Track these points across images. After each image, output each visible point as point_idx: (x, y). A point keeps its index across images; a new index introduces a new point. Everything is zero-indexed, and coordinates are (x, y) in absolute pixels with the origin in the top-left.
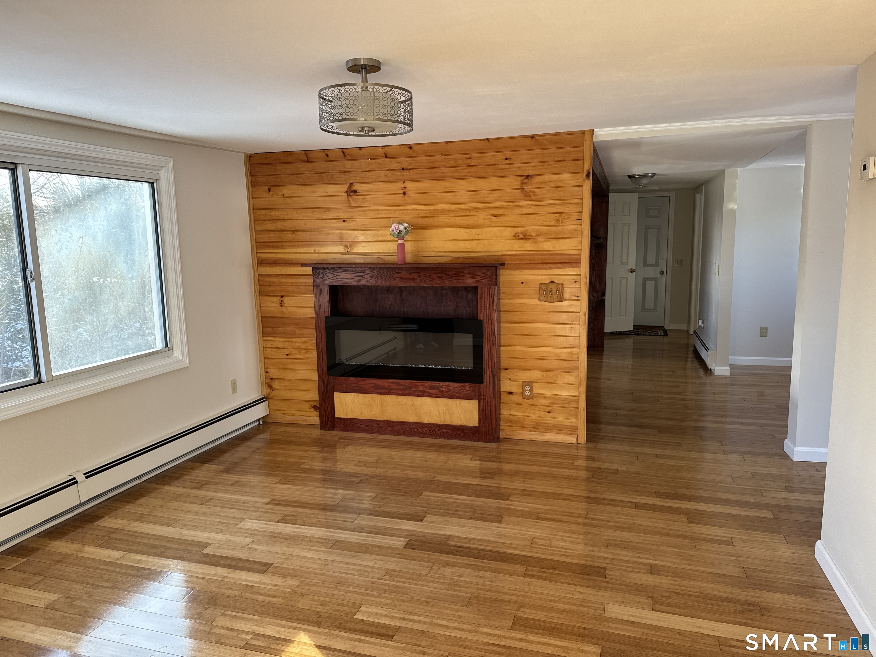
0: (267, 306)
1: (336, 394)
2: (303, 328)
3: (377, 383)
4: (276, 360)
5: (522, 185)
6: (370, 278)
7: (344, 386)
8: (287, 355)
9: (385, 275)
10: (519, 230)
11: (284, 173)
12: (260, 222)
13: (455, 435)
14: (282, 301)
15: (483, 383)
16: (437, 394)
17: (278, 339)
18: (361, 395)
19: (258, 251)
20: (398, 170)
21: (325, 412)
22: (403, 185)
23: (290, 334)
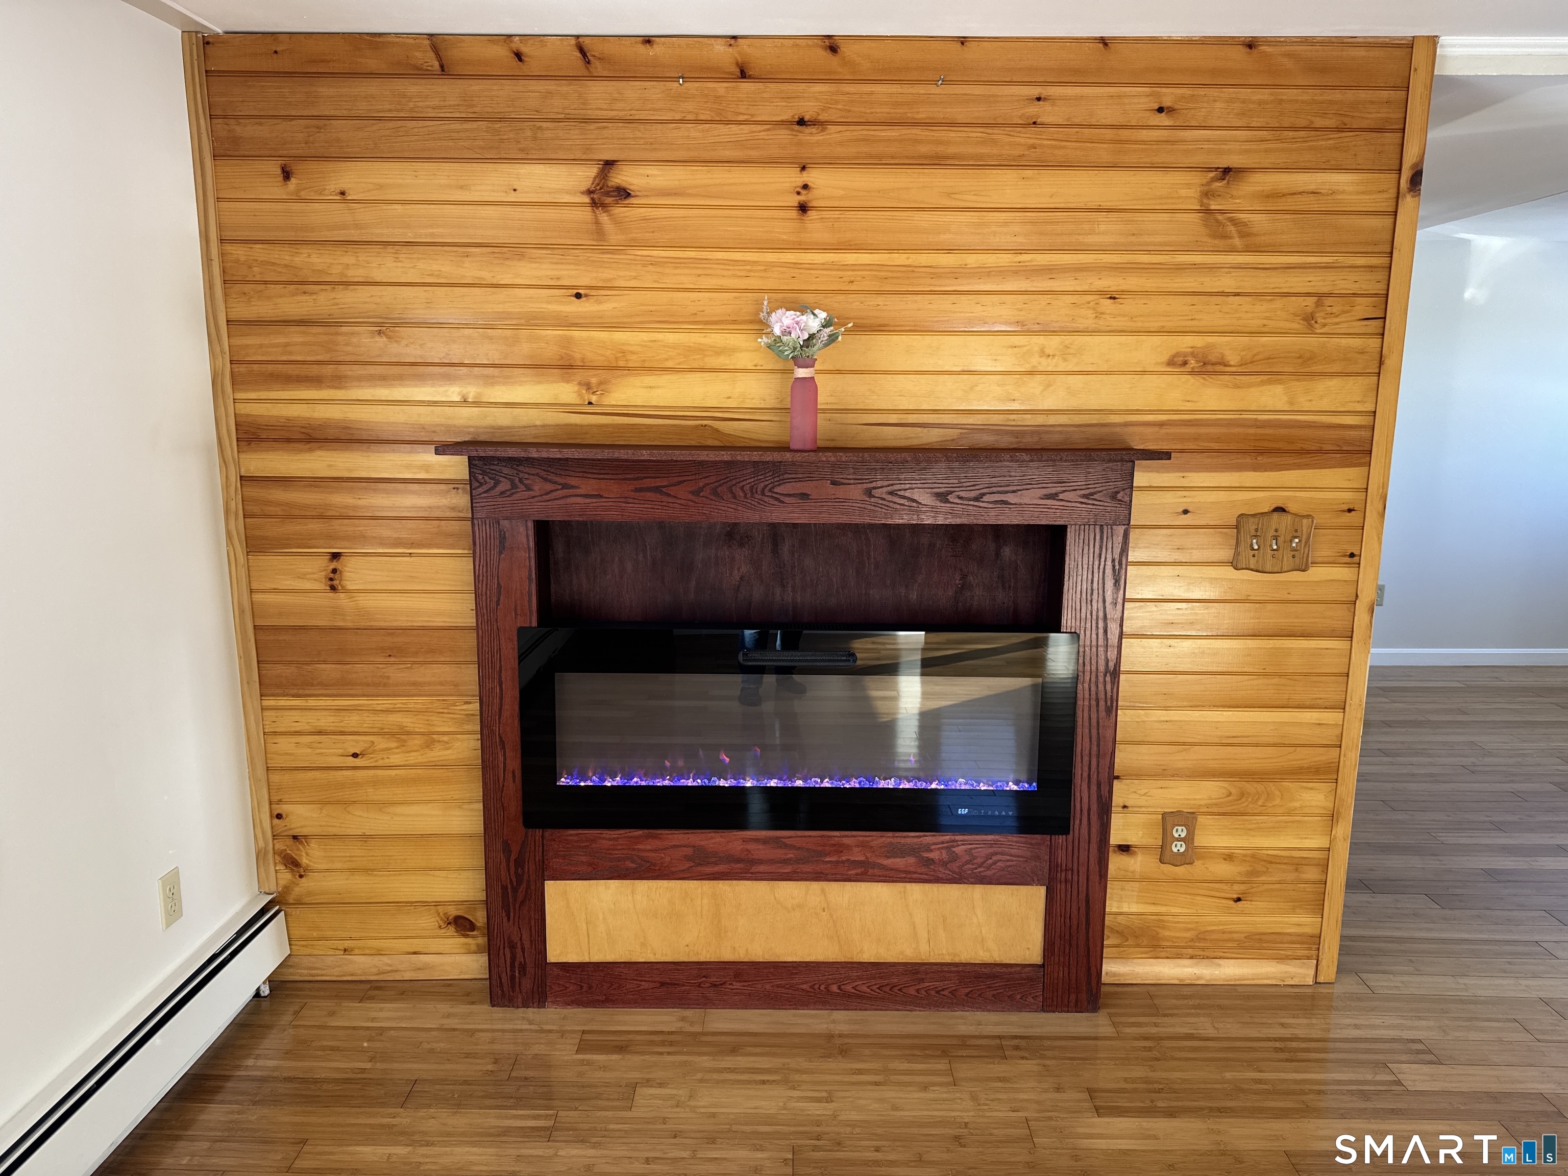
0: (276, 591)
1: (552, 888)
2: (414, 663)
3: (703, 843)
4: (311, 774)
5: (1205, 201)
6: (691, 497)
7: (584, 859)
8: (355, 755)
9: (747, 488)
10: (1186, 343)
11: (345, 113)
12: (247, 288)
13: (967, 995)
14: (334, 571)
15: (1066, 832)
16: (912, 869)
17: (322, 703)
18: (643, 886)
19: (239, 395)
20: (782, 123)
21: (512, 947)
22: (795, 178)
23: (368, 685)
